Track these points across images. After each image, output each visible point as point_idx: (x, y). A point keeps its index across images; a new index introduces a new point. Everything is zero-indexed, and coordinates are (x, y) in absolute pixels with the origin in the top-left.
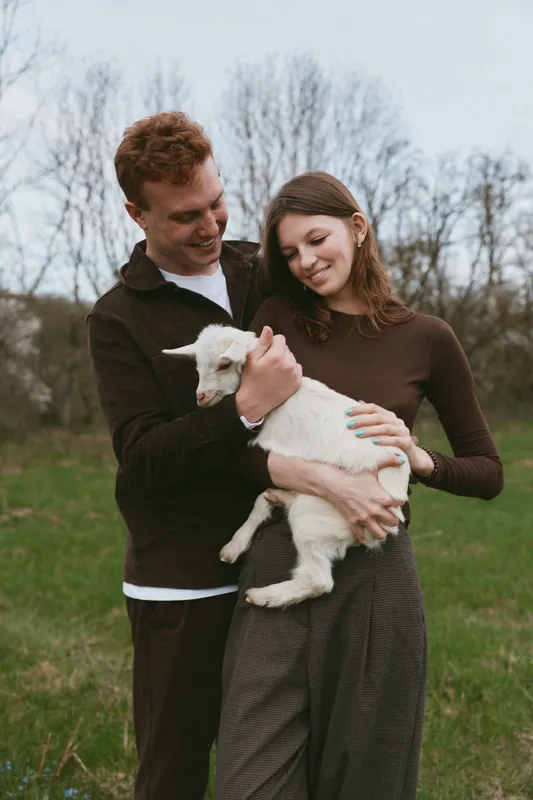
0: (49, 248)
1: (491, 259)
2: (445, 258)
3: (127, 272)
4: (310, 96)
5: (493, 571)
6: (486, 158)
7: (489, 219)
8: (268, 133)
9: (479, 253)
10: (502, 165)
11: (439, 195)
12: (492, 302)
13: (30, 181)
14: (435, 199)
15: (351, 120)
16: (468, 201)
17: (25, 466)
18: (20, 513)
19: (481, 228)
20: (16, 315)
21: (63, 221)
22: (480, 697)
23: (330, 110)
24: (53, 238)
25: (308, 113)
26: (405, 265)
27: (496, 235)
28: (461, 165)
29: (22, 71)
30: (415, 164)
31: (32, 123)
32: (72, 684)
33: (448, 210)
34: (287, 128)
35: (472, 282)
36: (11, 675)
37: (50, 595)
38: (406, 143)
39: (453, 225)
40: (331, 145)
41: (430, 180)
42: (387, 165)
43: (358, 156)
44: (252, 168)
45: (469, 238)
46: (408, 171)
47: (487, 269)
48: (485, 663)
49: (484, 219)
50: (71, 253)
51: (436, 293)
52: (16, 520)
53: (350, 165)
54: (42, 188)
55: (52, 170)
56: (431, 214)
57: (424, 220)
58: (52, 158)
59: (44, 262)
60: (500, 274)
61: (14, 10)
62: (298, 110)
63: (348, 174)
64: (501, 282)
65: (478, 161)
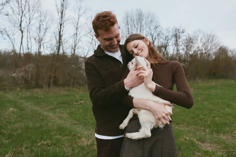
0: (89, 48)
1: (177, 49)
2: (168, 49)
3: (96, 52)
4: (140, 17)
5: (181, 116)
6: (176, 28)
7: (177, 41)
8: (132, 25)
9: (175, 48)
10: (179, 30)
11: (166, 36)
12: (177, 57)
13: (85, 35)
14: (166, 37)
15: (148, 21)
16: (172, 37)
17: (84, 92)
18: (82, 102)
19: (175, 42)
20: (82, 61)
21: (91, 43)
22: (180, 148)
23: (144, 20)
24: (90, 46)
25: (140, 20)
26: (160, 50)
27: (178, 44)
28: (171, 30)
29: (83, 13)
30: (161, 30)
31: (85, 24)
32: (89, 143)
33: (168, 39)
34: (135, 23)
35: (173, 53)
36: (76, 141)
37: (86, 121)
38: (160, 26)
39: (169, 42)
40: (145, 27)
41: (165, 33)
42: (156, 30)
43: (150, 28)
44: (129, 31)
45: (172, 45)
46: (160, 31)
47: (176, 51)
48: (181, 140)
49: (176, 41)
50: (93, 49)
51: (166, 56)
52: (81, 103)
53: (148, 31)
54: (87, 36)
55: (89, 33)
56: (165, 40)
57: (163, 41)
58: (89, 30)
59: (88, 51)
60: (179, 52)
61: (82, 1)
62: (138, 20)
63: (148, 32)
64: (179, 53)
65: (174, 29)
